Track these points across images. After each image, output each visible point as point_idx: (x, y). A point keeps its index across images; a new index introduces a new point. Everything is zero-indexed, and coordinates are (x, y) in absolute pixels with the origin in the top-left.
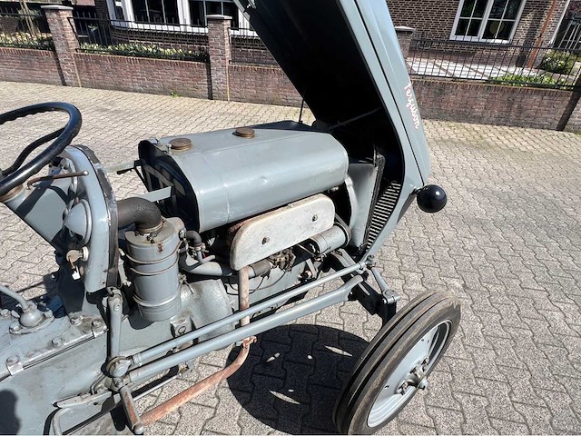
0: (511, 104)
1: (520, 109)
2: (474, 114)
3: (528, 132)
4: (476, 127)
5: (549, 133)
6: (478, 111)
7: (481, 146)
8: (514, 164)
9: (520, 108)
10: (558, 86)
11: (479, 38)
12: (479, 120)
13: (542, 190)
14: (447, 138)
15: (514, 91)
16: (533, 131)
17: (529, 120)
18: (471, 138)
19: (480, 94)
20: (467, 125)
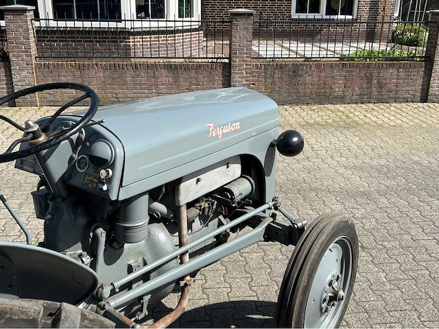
0: (369, 80)
1: (381, 85)
2: (335, 94)
3: (394, 106)
4: (340, 107)
5: (415, 105)
6: (338, 90)
7: (350, 126)
8: (386, 139)
9: (379, 83)
10: (411, 58)
11: (322, 14)
12: (342, 100)
13: (417, 159)
14: (313, 121)
15: (369, 66)
16: (398, 105)
17: (392, 95)
18: (337, 119)
19: (336, 73)
20: (330, 106)
